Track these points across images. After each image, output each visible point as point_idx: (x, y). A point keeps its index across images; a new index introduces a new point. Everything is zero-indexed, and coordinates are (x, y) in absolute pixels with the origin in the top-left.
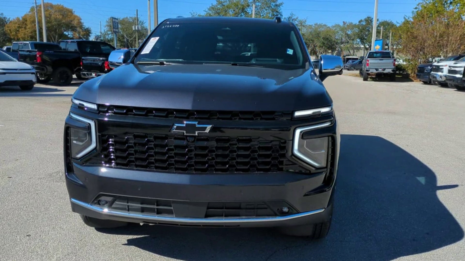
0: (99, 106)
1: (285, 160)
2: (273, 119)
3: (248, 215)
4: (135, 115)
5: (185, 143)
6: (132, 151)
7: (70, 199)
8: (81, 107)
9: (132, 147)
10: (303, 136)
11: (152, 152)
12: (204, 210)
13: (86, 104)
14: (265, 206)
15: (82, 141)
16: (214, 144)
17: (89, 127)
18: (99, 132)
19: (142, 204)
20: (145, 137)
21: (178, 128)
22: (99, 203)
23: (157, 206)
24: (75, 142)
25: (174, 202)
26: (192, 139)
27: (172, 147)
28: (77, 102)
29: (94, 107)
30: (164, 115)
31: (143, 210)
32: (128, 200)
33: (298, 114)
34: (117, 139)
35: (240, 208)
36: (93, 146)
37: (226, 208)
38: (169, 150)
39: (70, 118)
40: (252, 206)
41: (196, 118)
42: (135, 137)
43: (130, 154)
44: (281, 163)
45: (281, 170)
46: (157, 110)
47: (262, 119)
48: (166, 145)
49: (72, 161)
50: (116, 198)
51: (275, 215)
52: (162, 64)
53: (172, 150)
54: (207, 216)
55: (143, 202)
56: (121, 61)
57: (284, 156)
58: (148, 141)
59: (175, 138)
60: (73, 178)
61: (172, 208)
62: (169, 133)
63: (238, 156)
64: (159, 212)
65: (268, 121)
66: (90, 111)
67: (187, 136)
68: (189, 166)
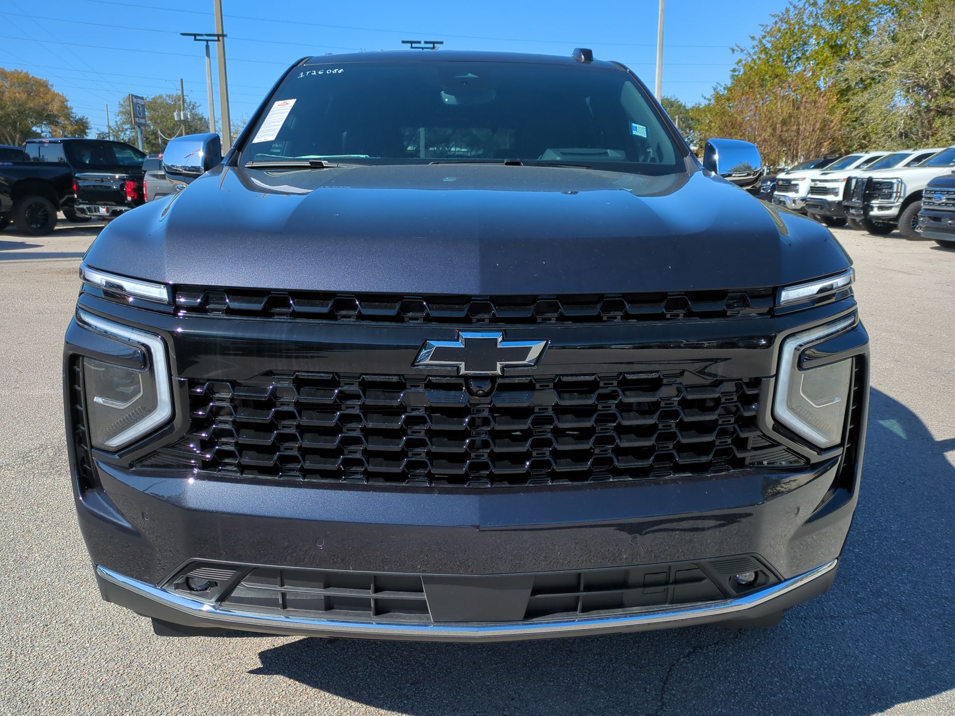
0: (175, 290)
1: (752, 436)
2: (722, 314)
3: (650, 603)
4: (295, 315)
5: (459, 399)
6: (289, 427)
7: (95, 568)
8: (114, 294)
9: (290, 415)
10: (802, 360)
11: (354, 430)
12: (523, 598)
13: (129, 285)
14: (698, 573)
15: (125, 398)
16: (548, 398)
17: (146, 358)
18: (180, 372)
19: (327, 586)
20: (334, 383)
21: (440, 354)
22: (187, 586)
23: (377, 590)
24: (98, 400)
25: (429, 580)
26: (487, 387)
27: (421, 413)
28: (99, 278)
29: (160, 293)
30: (393, 312)
31: (329, 605)
32: (283, 577)
33: (789, 295)
34: (242, 394)
35: (623, 584)
36: (162, 413)
37: (588, 588)
38: (410, 421)
39: (79, 326)
40: (662, 577)
41: (494, 320)
42: (299, 383)
43: (282, 438)
44: (742, 444)
45: (739, 464)
46: (368, 298)
47: (689, 314)
48: (402, 409)
49: (95, 457)
50: (242, 574)
51: (724, 596)
52: (316, 165)
53: (421, 420)
54: (532, 614)
55: (329, 582)
56: (199, 163)
57: (752, 423)
58: (343, 396)
59: (430, 386)
60: (99, 509)
61: (424, 596)
62: (410, 372)
63: (622, 430)
64: (381, 609)
65: (707, 322)
66: (146, 305)
67: (467, 378)
68: (475, 467)
